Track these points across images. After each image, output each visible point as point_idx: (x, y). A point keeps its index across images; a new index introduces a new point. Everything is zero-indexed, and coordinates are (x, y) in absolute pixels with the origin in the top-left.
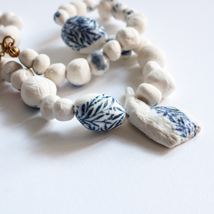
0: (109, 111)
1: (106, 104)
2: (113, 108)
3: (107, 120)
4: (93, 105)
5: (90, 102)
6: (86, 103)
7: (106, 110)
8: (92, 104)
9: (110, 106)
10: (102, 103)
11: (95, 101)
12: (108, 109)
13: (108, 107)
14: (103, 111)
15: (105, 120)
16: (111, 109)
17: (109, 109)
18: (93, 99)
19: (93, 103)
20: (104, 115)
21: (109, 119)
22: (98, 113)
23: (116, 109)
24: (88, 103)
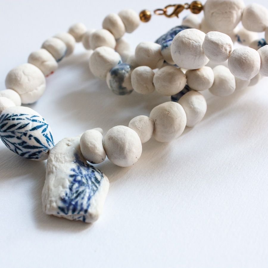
0: (22, 135)
1: (23, 126)
2: (28, 135)
3: (16, 144)
4: (10, 120)
5: (9, 116)
6: (6, 114)
7: (19, 133)
8: (9, 118)
9: (26, 131)
10: (20, 123)
11: (14, 117)
12: (21, 133)
13: (23, 130)
14: (15, 132)
15: (15, 143)
16: (25, 134)
17: (23, 134)
18: (15, 114)
19: (11, 118)
20: (14, 137)
21: (19, 144)
22: (9, 132)
23: (32, 138)
24: (8, 115)
